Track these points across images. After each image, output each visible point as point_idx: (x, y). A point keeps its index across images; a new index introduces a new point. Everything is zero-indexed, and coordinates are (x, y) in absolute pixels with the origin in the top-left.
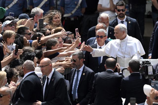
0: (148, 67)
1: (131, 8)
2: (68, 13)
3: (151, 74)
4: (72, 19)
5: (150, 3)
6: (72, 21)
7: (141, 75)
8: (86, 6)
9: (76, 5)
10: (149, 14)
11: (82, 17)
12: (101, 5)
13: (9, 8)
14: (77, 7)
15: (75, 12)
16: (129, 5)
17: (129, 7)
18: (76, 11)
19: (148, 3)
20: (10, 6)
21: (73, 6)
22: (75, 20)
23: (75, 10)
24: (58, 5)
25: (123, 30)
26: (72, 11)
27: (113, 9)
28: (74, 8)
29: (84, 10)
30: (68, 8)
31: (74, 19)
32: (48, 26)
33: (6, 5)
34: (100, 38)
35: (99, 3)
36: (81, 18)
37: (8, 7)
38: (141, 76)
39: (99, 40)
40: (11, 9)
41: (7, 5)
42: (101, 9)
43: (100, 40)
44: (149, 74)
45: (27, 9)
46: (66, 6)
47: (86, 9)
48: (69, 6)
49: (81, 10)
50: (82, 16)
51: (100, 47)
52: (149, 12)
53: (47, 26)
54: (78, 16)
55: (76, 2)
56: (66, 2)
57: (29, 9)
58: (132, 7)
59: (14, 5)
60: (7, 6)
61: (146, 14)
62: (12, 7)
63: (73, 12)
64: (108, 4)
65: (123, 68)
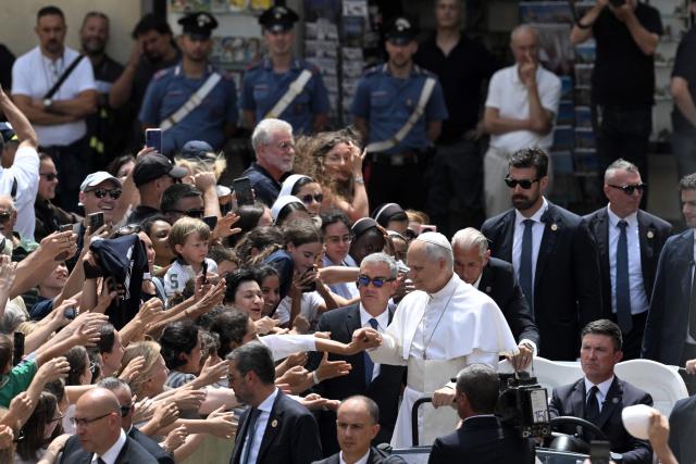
0: (532, 395)
1: (600, 119)
2: (380, 139)
3: (541, 419)
4: (398, 160)
5: (666, 100)
6: (397, 167)
7: (499, 423)
8: (445, 114)
9: (411, 110)
10: (662, 140)
11: (432, 152)
12: (496, 111)
13: (174, 124)
14: (414, 118)
15: (407, 137)
16: (594, 109)
17: (593, 116)
18: (411, 133)
19: (661, 101)
20: (179, 116)
21: (400, 114)
22: (407, 163)
23: (408, 127)
24: (347, 112)
25: (440, 254)
26: (396, 131)
27: (539, 124)
28: (404, 121)
29: (436, 128)
30: (382, 120)
31: (405, 160)
32: (312, 185)
33: (164, 111)
34: (370, 287)
35: (490, 103)
36: (427, 157)
37: (172, 121)
38: (501, 430)
39: (368, 291)
40: (181, 128)
41: (168, 112)
42: (496, 125)
43: (373, 292)
44: (535, 420)
45: (239, 125)
46: (374, 114)
47: (445, 124)
48: (386, 115)
49: (427, 128)
50: (429, 148)
51: (370, 317)
52: (664, 133)
53: (307, 185)
54: (416, 151)
55: (409, 102)
56: (374, 102)
57: (245, 125)
58: (605, 115)
59: (191, 113)
60: (169, 116)
61: (653, 138)
62: (186, 119)
63: (400, 136)
64: (523, 105)
65: (420, 395)
